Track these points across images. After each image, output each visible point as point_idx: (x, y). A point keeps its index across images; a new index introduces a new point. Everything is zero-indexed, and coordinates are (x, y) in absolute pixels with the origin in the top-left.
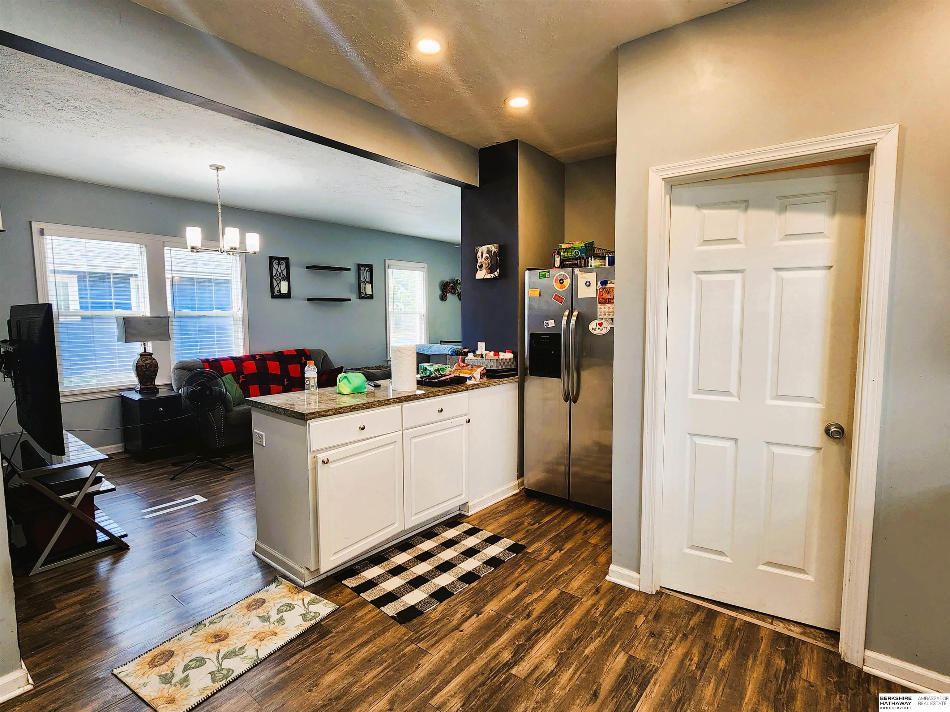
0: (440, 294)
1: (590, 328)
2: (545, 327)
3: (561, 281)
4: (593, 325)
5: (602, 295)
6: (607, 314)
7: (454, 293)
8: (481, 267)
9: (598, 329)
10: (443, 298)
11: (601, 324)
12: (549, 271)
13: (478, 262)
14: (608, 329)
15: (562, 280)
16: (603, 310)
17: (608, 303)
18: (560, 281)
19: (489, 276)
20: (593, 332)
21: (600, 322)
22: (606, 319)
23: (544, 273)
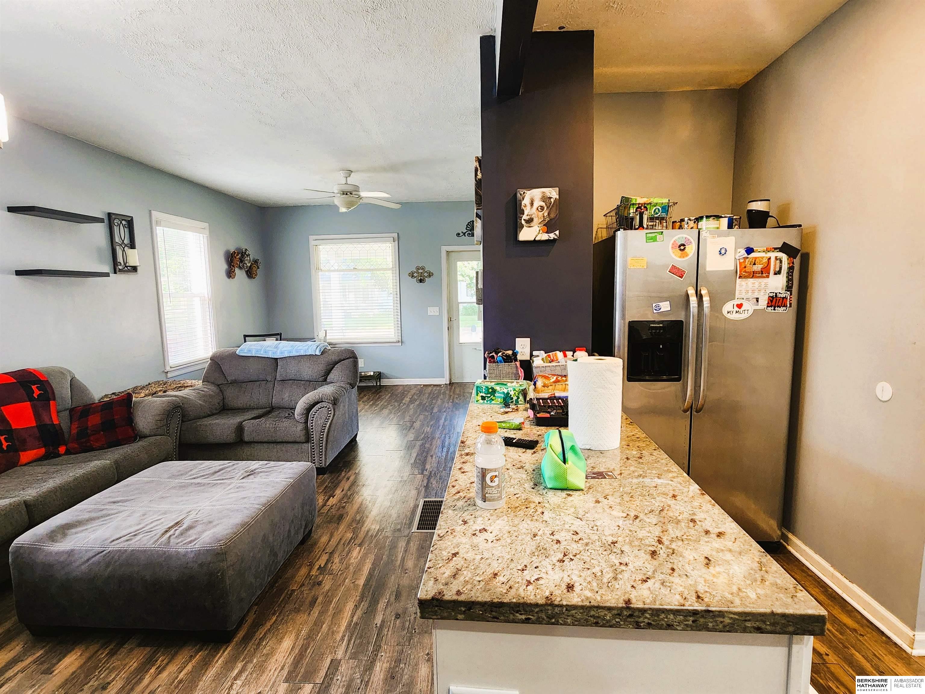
0: (226, 269)
1: (725, 312)
2: (655, 311)
3: (682, 248)
4: (728, 307)
5: (745, 267)
6: (750, 292)
7: (240, 268)
8: (530, 221)
9: (736, 312)
10: (230, 274)
11: (740, 306)
12: (662, 232)
13: (523, 214)
14: (751, 312)
15: (684, 245)
16: (744, 287)
17: (752, 278)
18: (680, 246)
19: (545, 237)
20: (729, 316)
21: (739, 303)
22: (748, 299)
23: (653, 235)
